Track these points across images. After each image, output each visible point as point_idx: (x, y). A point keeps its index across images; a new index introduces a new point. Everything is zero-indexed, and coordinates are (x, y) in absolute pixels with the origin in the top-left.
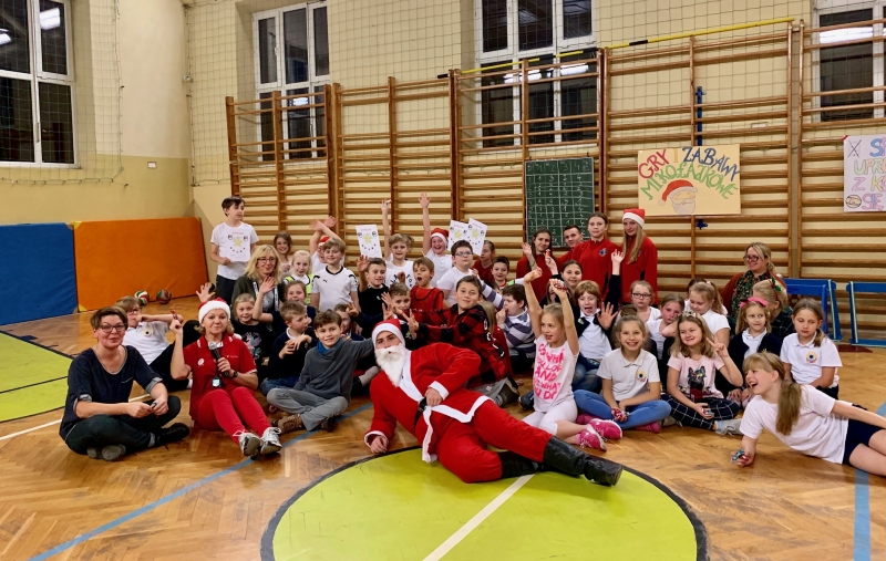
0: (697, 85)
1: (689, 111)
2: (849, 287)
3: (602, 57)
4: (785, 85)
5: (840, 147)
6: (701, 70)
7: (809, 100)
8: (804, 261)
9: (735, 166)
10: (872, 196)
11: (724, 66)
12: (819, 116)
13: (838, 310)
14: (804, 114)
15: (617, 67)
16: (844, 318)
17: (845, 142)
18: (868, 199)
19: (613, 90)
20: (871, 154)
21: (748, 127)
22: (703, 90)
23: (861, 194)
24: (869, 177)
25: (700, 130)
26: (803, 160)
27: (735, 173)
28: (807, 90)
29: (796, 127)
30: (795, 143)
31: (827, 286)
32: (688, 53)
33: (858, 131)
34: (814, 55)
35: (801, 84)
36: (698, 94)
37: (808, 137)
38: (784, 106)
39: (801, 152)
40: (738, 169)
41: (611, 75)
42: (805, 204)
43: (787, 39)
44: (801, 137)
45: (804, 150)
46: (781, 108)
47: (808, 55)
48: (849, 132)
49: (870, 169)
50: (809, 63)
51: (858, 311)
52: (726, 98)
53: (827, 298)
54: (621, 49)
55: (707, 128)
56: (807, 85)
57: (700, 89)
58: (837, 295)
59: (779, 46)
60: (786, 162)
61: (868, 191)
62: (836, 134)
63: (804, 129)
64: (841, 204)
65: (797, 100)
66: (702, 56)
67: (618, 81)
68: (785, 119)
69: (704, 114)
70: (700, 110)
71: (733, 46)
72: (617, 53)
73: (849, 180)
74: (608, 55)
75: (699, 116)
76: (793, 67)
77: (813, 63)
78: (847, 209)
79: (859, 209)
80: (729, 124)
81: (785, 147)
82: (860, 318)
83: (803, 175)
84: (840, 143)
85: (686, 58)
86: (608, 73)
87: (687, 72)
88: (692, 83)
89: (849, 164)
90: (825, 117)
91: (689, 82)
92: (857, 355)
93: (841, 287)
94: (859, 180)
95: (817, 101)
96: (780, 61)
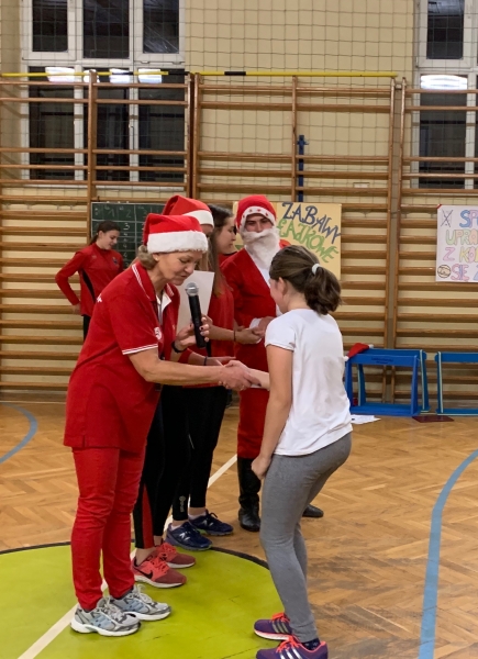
0: (299, 133)
1: (289, 161)
2: (437, 357)
3: (192, 84)
4: (387, 144)
5: (434, 216)
6: (304, 115)
7: (408, 164)
8: (399, 331)
9: (336, 228)
10: (460, 267)
11: (328, 115)
12: (417, 181)
13: (427, 381)
14: (404, 178)
15: (210, 99)
16: (432, 388)
17: (439, 211)
18: (457, 269)
19: (204, 126)
20: (461, 225)
21: (350, 186)
22: (306, 138)
23: (450, 264)
24: (458, 248)
25: (301, 184)
26: (402, 226)
27: (336, 235)
28: (407, 154)
29: (396, 192)
30: (395, 209)
31: (419, 357)
32: (290, 94)
33: (450, 201)
34: (414, 116)
35: (402, 147)
36: (300, 143)
37: (408, 202)
38: (385, 167)
39: (399, 218)
40: (339, 232)
41: (202, 106)
42: (401, 273)
43: (389, 96)
44: (400, 203)
45: (403, 215)
46: (382, 169)
47: (409, 116)
48: (443, 200)
49: (459, 239)
50: (409, 125)
51: (445, 381)
52: (329, 151)
53: (418, 369)
54: (214, 78)
55: (310, 183)
56: (407, 147)
57: (302, 138)
58: (427, 365)
59: (382, 102)
60: (385, 227)
61: (457, 262)
62: (432, 202)
63: (404, 194)
64: (432, 273)
65: (397, 164)
66: (305, 101)
67: (210, 115)
68: (385, 181)
69: (306, 166)
70: (301, 161)
71: (337, 94)
72: (210, 82)
73: (441, 249)
74: (199, 83)
75: (301, 169)
76: (394, 127)
77: (413, 124)
78: (439, 279)
79: (449, 279)
80: (332, 180)
81: (385, 211)
82: (446, 388)
83: (401, 241)
84: (434, 211)
85: (288, 100)
86: (199, 104)
87: (288, 115)
88: (294, 130)
89: (442, 233)
90: (423, 181)
91: (290, 129)
92: (442, 424)
93: (431, 357)
94: (450, 250)
95: (416, 165)
96: (383, 119)
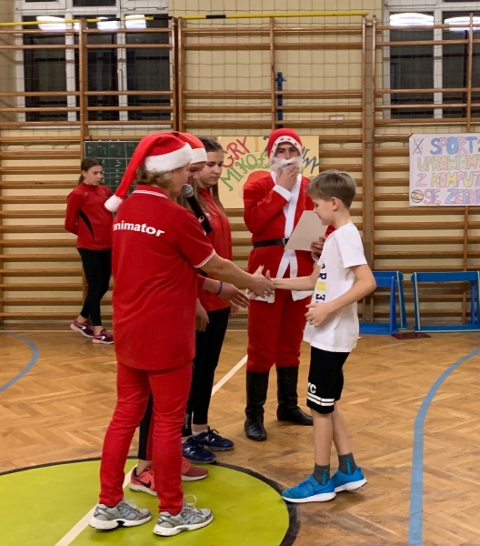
0: (277, 71)
1: (269, 97)
2: (413, 277)
3: (176, 28)
4: (359, 79)
5: (406, 144)
6: (281, 53)
7: (381, 96)
8: (376, 253)
9: (315, 158)
10: (432, 191)
11: (303, 52)
12: (389, 112)
13: (404, 300)
14: (377, 110)
15: (193, 41)
16: (409, 307)
17: (411, 139)
18: (429, 194)
19: (188, 66)
20: (432, 152)
21: (327, 119)
22: (284, 75)
23: (423, 189)
24: (430, 173)
25: (280, 118)
26: (376, 155)
27: (314, 165)
28: (380, 87)
29: (370, 123)
30: (369, 139)
31: (396, 278)
32: (268, 35)
33: (420, 130)
34: (385, 51)
35: (374, 80)
36: (279, 79)
37: (381, 132)
38: (359, 100)
39: (374, 148)
40: (317, 162)
41: (185, 48)
42: (377, 199)
43: (361, 33)
44: (374, 133)
45: (377, 145)
46: (356, 102)
47: (380, 51)
48: (414, 130)
49: (430, 166)
50: (380, 60)
51: (421, 300)
52: (306, 86)
53: (395, 290)
54: (196, 21)
55: (289, 117)
56: (379, 80)
57: (280, 75)
58: (404, 285)
59: (354, 39)
60: (360, 156)
61: (429, 187)
62: (403, 132)
63: (377, 125)
64: (406, 198)
65: (370, 96)
66: (282, 40)
67: (193, 56)
68: (359, 113)
69: (285, 101)
70: (280, 97)
71: (312, 33)
72: (192, 26)
73: (414, 176)
74: (182, 27)
75: (280, 104)
76: (366, 62)
77: (384, 59)
78: (412, 203)
79: (421, 204)
80: (309, 114)
81: (360, 141)
82: (423, 307)
83: (375, 169)
84: (406, 140)
85: (266, 40)
86: (183, 46)
87: (267, 55)
88: (273, 68)
89: (414, 160)
90: (394, 112)
91: (269, 67)
92: (419, 340)
93: (407, 277)
94: (422, 177)
95: (387, 97)
96: (355, 55)
